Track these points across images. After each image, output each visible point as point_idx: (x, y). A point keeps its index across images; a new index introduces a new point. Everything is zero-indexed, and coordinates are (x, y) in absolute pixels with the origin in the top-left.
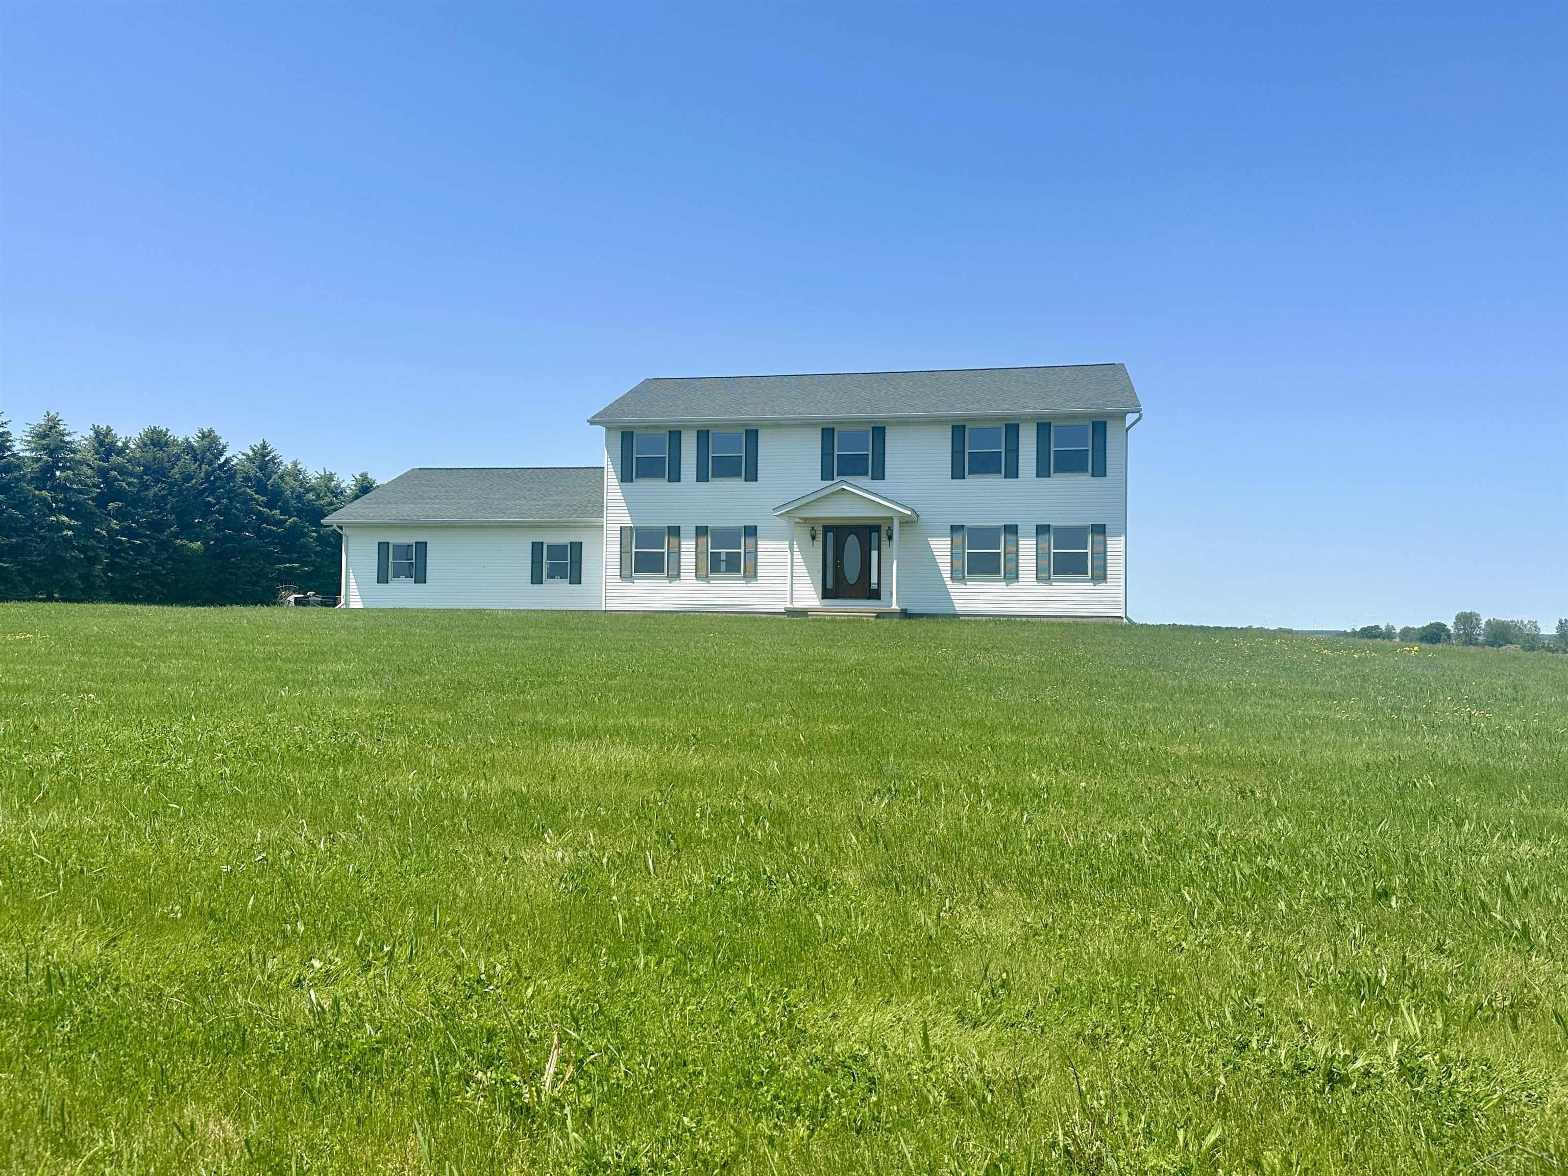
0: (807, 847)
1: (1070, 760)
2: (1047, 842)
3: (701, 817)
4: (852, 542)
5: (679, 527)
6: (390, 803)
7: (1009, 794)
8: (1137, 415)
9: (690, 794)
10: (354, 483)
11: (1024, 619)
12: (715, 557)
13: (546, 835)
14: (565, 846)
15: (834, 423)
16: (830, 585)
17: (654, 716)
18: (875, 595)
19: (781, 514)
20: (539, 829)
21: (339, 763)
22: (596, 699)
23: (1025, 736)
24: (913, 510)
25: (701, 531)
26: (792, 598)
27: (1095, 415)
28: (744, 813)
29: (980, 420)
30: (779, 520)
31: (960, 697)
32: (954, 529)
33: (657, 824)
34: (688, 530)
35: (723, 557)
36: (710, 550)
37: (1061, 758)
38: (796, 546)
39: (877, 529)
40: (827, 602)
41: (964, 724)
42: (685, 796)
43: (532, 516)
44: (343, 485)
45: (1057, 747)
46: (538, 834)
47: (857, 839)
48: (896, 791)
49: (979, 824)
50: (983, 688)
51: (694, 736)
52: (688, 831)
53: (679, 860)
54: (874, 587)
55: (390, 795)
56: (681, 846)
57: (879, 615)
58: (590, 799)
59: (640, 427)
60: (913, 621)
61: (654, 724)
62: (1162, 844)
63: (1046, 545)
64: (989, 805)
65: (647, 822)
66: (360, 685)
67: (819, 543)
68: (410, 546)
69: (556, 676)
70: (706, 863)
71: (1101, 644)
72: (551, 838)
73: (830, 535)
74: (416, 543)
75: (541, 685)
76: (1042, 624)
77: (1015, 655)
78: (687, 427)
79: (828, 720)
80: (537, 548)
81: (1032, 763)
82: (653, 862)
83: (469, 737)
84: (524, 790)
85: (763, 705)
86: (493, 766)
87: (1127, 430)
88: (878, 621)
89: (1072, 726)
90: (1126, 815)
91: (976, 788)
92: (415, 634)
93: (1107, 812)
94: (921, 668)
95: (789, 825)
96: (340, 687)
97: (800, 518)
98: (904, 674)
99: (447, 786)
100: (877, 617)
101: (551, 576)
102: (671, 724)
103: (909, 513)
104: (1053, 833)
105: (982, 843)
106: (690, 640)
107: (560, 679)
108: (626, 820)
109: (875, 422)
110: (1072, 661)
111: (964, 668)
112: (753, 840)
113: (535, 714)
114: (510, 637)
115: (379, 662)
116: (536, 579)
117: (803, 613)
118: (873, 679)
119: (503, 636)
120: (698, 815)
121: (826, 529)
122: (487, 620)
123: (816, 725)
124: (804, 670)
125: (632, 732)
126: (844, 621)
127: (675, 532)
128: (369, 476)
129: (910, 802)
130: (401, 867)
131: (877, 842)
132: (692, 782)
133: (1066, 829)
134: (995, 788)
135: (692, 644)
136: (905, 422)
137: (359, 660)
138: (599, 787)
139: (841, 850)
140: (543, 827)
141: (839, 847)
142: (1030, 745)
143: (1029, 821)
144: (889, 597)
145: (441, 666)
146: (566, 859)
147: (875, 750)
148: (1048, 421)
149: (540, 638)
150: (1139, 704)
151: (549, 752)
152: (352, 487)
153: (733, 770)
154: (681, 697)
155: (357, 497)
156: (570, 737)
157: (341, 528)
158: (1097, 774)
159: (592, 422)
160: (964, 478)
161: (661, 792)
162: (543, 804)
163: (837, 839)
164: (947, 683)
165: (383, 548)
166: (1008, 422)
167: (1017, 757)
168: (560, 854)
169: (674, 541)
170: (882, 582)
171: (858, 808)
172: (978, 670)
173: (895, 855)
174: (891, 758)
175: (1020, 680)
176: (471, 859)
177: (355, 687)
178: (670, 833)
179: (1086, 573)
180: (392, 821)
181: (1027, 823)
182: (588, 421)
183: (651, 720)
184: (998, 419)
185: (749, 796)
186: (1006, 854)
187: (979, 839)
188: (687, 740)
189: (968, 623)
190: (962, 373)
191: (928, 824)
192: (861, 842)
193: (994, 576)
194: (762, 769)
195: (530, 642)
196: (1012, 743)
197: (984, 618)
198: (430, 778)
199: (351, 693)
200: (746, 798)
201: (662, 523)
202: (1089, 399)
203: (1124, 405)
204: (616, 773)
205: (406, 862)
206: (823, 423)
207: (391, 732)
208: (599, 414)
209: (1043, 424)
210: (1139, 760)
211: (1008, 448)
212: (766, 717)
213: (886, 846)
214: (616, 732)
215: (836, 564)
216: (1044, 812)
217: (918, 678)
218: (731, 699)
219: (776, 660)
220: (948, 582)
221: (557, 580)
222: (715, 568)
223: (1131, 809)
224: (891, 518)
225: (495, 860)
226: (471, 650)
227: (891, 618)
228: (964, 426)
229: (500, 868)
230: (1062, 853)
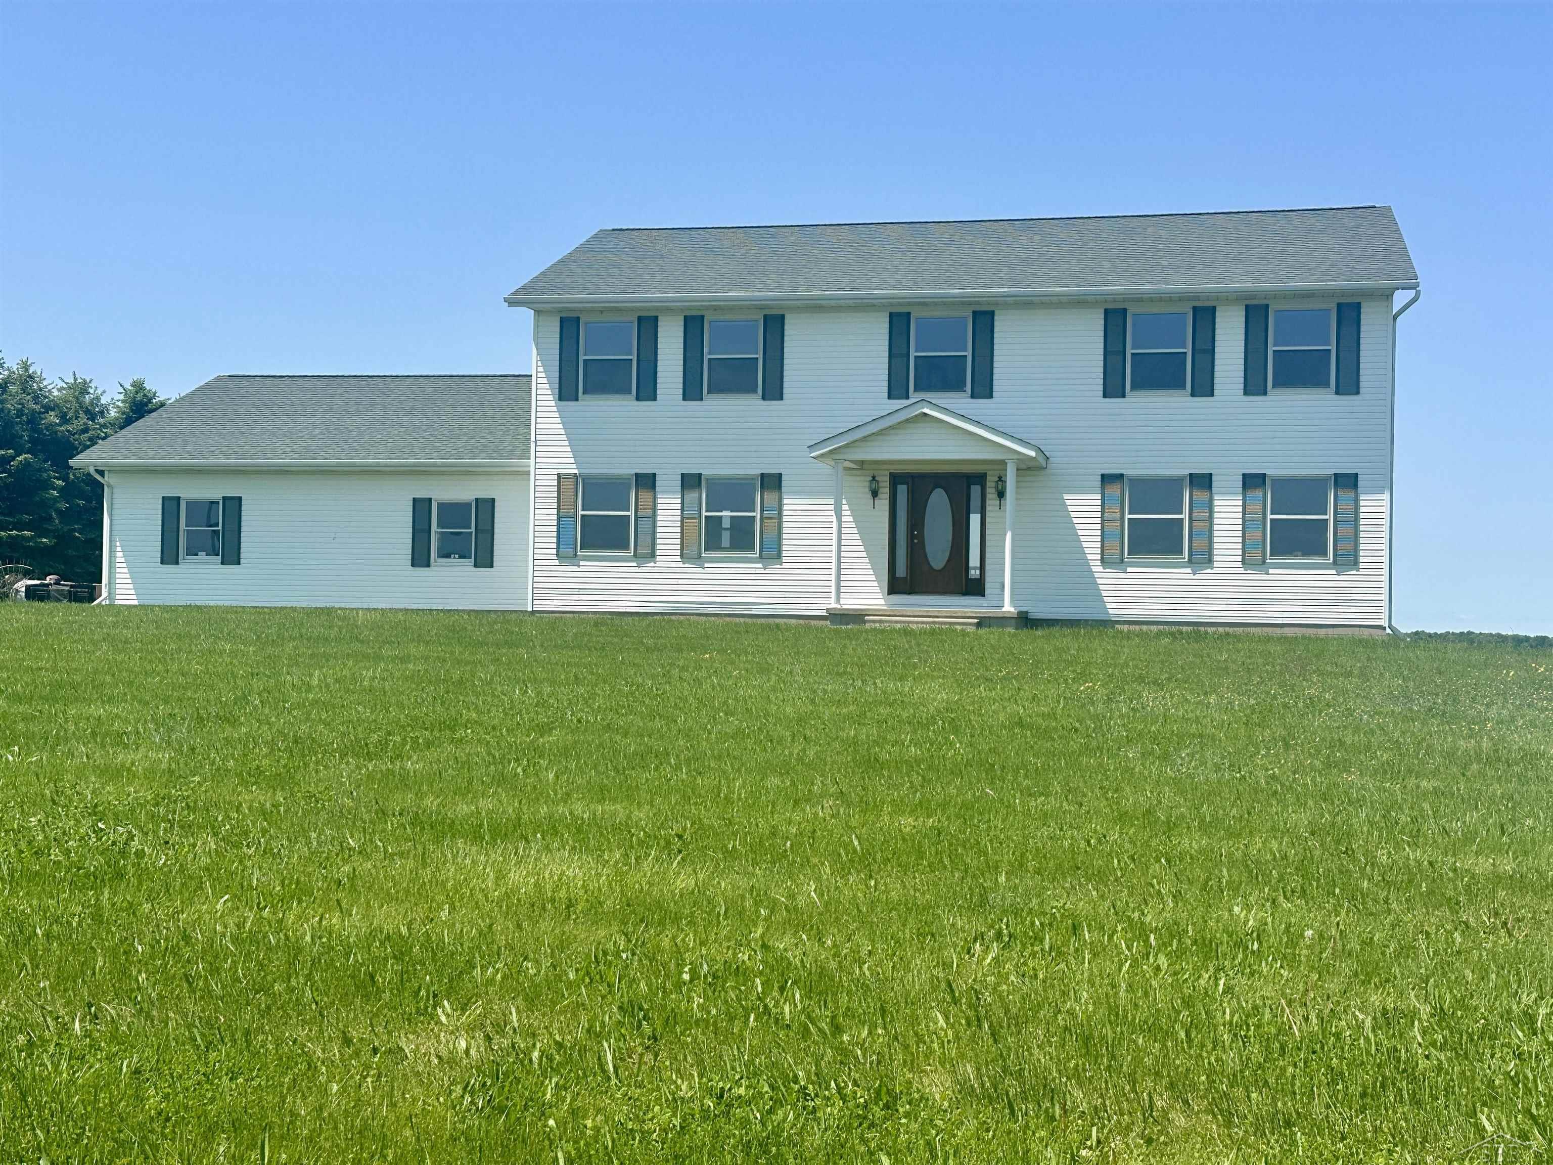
0: (865, 1033)
1: (1295, 882)
2: (1258, 1026)
3: (691, 981)
4: (938, 501)
5: (654, 475)
6: (187, 953)
7: (1195, 942)
8: (1412, 293)
9: (674, 938)
10: (122, 397)
11: (1221, 629)
12: (713, 524)
13: (440, 1011)
14: (471, 1029)
15: (909, 304)
16: (901, 572)
17: (614, 800)
18: (976, 588)
19: (822, 455)
20: (428, 999)
21: (103, 880)
22: (519, 770)
23: (1221, 839)
24: (1039, 450)
25: (690, 482)
26: (838, 592)
27: (1343, 292)
28: (761, 973)
29: (1151, 300)
30: (820, 464)
31: (1116, 769)
32: (1107, 479)
33: (622, 993)
34: (669, 480)
35: (726, 524)
36: (704, 514)
37: (1281, 879)
38: (845, 507)
39: (980, 479)
40: (896, 598)
41: (1123, 818)
42: (666, 943)
43: (415, 456)
44: (103, 401)
45: (1274, 859)
46: (426, 1008)
47: (947, 1018)
48: (1010, 936)
49: (1146, 994)
50: (1152, 753)
51: (680, 837)
52: (670, 1005)
53: (656, 1055)
54: (974, 573)
55: (186, 938)
56: (659, 1029)
57: (983, 622)
58: (510, 947)
59: (591, 311)
60: (1039, 633)
61: (614, 814)
62: (1445, 1032)
63: (1259, 507)
64: (1163, 961)
65: (603, 989)
66: (135, 743)
67: (883, 503)
68: (213, 503)
69: (453, 729)
70: (700, 1063)
71: (1349, 674)
72: (448, 1016)
73: (902, 489)
74: (225, 499)
75: (428, 744)
76: (1251, 639)
77: (1206, 694)
78: (669, 311)
79: (898, 808)
80: (421, 507)
81: (1235, 888)
82: (614, 1057)
83: (314, 835)
84: (404, 931)
85: (792, 781)
86: (353, 888)
87: (1395, 318)
88: (982, 631)
89: (1300, 819)
90: (1387, 981)
91: (1141, 932)
92: (222, 653)
93: (1356, 975)
94: (1052, 715)
95: (835, 994)
96: (103, 746)
97: (852, 461)
98: (1022, 726)
99: (280, 921)
100: (979, 625)
101: (445, 554)
102: (641, 814)
103: (1033, 454)
104: (1267, 1010)
105: (1152, 1030)
106: (672, 665)
107: (461, 733)
108: (570, 985)
109: (978, 303)
110: (1300, 705)
111: (1122, 716)
112: (777, 1021)
113: (420, 796)
114: (378, 658)
115: (166, 701)
116: (420, 558)
117: (857, 617)
118: (972, 736)
119: (366, 657)
120: (686, 977)
121: (896, 479)
122: (340, 628)
123: (878, 816)
124: (859, 720)
125: (578, 828)
126: (923, 632)
127: (647, 482)
128: (147, 386)
129: (1033, 955)
130: (207, 1064)
131: (980, 1026)
132: (676, 920)
133: (1289, 1004)
134: (1174, 931)
135: (675, 672)
136: (1027, 304)
137: (134, 698)
138: (525, 925)
139: (920, 1040)
140: (435, 996)
141: (916, 1034)
142: (1230, 855)
143: (1228, 990)
144: (998, 591)
145: (267, 711)
146: (473, 1052)
147: (975, 862)
148: (1265, 302)
149: (426, 659)
150: (1412, 782)
151: (444, 863)
152: (120, 404)
153: (743, 897)
154: (657, 769)
155: (127, 421)
156: (476, 836)
157: (101, 473)
158: (1342, 906)
159: (512, 302)
160: (1124, 396)
161: (626, 935)
162: (434, 954)
163: (914, 1021)
164: (1094, 743)
165: (170, 505)
166: (1197, 304)
167: (1209, 879)
168: (463, 1044)
169: (645, 496)
170: (987, 567)
171: (947, 965)
172: (1144, 719)
173: (1009, 1049)
174: (1002, 879)
175: (1213, 738)
176: (319, 1053)
177: (126, 746)
178: (641, 1009)
179: (1324, 553)
180: (190, 984)
181: (1224, 992)
182: (505, 300)
183: (609, 807)
184: (1182, 298)
185: (771, 943)
186: (1190, 1048)
187: (1146, 1022)
188: (668, 843)
189: (1128, 636)
190: (1123, 221)
191: (1064, 993)
192: (953, 1027)
193: (1172, 559)
194: (792, 897)
195: (411, 666)
196: (1201, 851)
197: (1154, 628)
198: (251, 909)
199: (121, 757)
200: (764, 946)
201: (627, 468)
202: (1332, 265)
203: (1390, 276)
204: (553, 900)
205: (213, 1055)
206: (891, 305)
207: (187, 828)
208: (523, 288)
209: (1256, 307)
210: (1410, 881)
211: (1197, 347)
212: (796, 802)
213: (993, 1035)
214: (552, 828)
215: (911, 537)
216: (1252, 974)
217: (1046, 734)
218: (739, 770)
219: (813, 701)
220: (1096, 567)
221: (454, 561)
222: (713, 543)
223: (1396, 970)
224: (1003, 463)
225: (357, 1054)
226: (315, 682)
227: (1003, 626)
228: (1125, 311)
229: (368, 1067)
230: (1282, 1048)
